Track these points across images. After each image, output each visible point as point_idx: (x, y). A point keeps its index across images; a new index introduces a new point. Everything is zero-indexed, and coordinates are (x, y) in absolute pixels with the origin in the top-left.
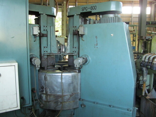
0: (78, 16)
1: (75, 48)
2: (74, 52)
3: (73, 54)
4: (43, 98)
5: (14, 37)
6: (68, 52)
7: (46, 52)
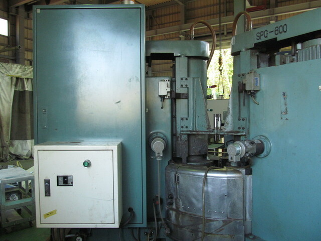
0: (247, 51)
1: (243, 120)
2: (241, 130)
3: (238, 132)
4: (171, 217)
5: (120, 102)
6: (228, 128)
7: (184, 129)
